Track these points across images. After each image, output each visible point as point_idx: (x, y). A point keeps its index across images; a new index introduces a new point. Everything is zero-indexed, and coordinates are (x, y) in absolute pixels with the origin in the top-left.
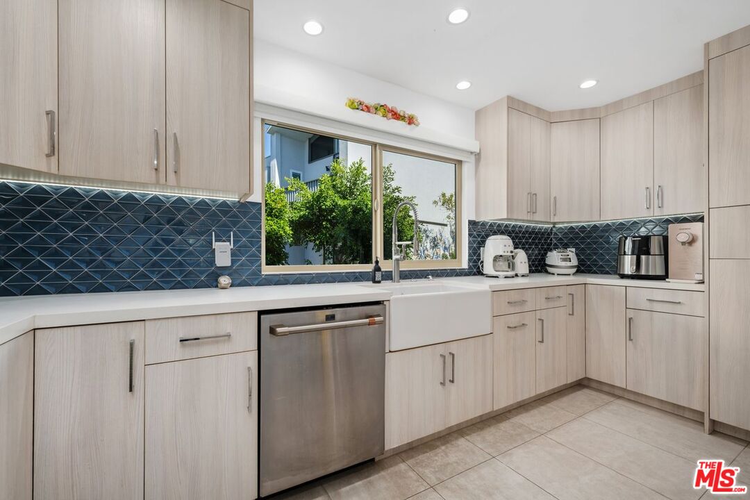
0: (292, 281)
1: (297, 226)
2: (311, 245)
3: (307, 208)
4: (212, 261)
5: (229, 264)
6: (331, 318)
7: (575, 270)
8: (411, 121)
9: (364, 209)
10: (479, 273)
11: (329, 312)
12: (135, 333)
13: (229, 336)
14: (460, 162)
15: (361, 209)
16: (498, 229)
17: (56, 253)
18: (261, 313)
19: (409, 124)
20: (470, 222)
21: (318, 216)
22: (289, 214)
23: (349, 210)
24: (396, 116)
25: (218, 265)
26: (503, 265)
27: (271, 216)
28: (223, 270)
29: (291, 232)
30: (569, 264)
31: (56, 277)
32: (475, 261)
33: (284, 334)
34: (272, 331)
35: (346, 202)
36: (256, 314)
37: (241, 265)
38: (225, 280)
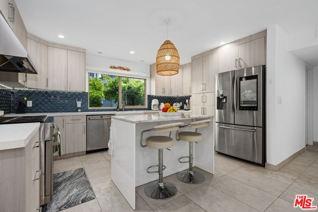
0: (96, 111)
1: (107, 93)
2: (113, 101)
3: (111, 87)
4: (76, 106)
5: (80, 107)
6: (102, 117)
7: (179, 108)
8: (128, 70)
9: (132, 87)
10: (151, 109)
11: (101, 116)
12: (64, 118)
13: (80, 119)
14: (146, 79)
15: (131, 87)
16: (155, 97)
17: (43, 104)
18: (87, 115)
19: (128, 71)
20: (148, 95)
21: (115, 90)
22: (103, 89)
23: (126, 88)
24: (124, 69)
25: (78, 107)
26: (156, 107)
27: (96, 90)
28: (79, 108)
29: (104, 96)
30: (177, 107)
31: (43, 109)
32: (150, 106)
33: (91, 119)
34: (89, 119)
35: (126, 85)
36: (86, 116)
37: (84, 107)
38: (79, 110)
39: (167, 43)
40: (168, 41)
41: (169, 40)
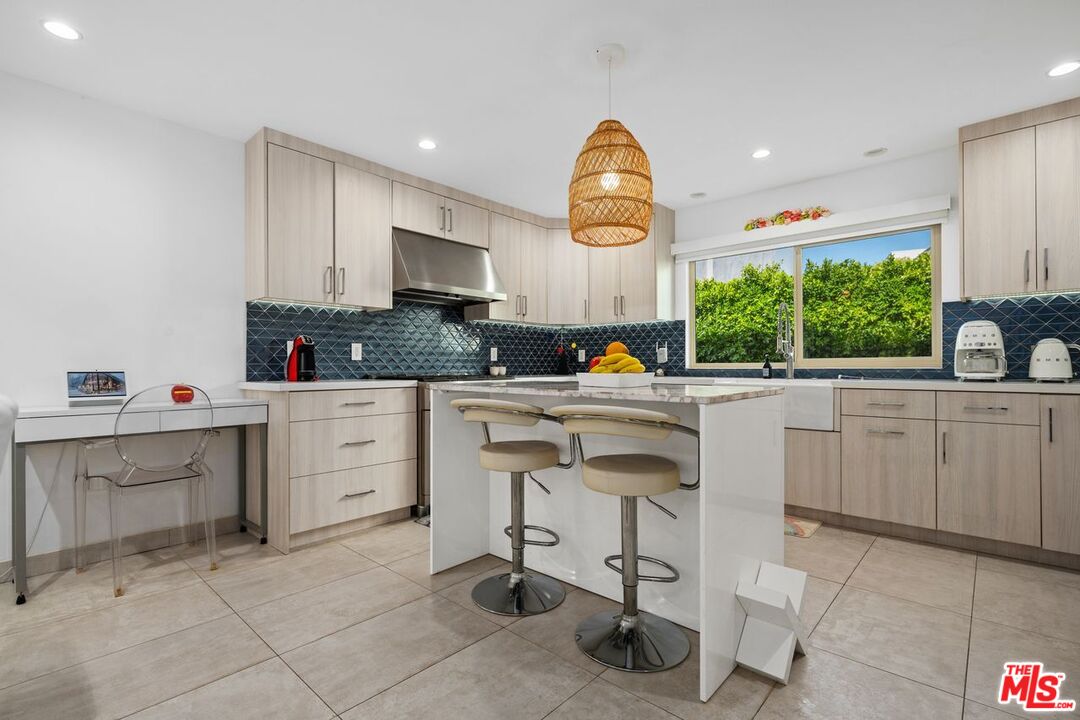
5: (666, 362)
8: (817, 215)
19: (815, 218)
25: (659, 362)
37: (675, 362)
39: (610, 128)
40: (614, 121)
41: (613, 119)
